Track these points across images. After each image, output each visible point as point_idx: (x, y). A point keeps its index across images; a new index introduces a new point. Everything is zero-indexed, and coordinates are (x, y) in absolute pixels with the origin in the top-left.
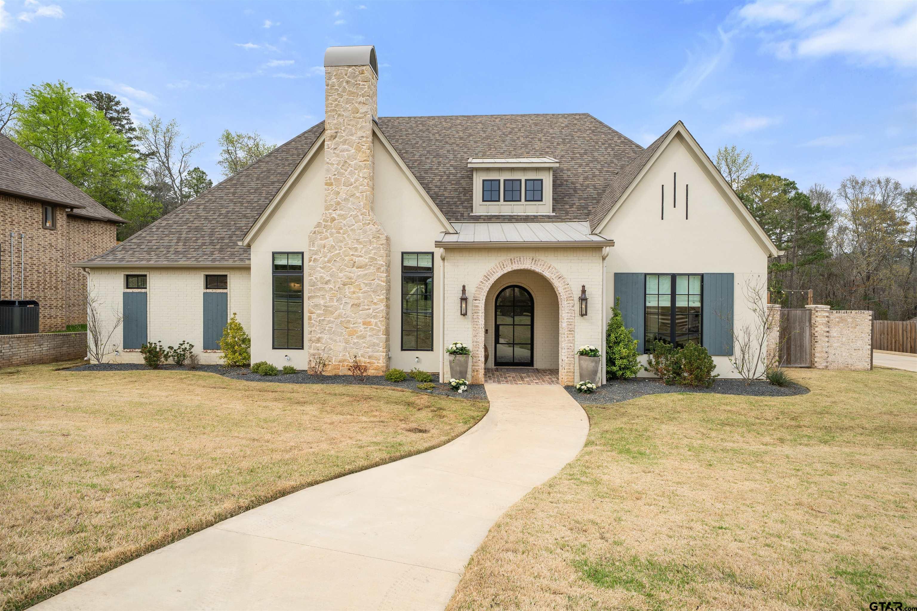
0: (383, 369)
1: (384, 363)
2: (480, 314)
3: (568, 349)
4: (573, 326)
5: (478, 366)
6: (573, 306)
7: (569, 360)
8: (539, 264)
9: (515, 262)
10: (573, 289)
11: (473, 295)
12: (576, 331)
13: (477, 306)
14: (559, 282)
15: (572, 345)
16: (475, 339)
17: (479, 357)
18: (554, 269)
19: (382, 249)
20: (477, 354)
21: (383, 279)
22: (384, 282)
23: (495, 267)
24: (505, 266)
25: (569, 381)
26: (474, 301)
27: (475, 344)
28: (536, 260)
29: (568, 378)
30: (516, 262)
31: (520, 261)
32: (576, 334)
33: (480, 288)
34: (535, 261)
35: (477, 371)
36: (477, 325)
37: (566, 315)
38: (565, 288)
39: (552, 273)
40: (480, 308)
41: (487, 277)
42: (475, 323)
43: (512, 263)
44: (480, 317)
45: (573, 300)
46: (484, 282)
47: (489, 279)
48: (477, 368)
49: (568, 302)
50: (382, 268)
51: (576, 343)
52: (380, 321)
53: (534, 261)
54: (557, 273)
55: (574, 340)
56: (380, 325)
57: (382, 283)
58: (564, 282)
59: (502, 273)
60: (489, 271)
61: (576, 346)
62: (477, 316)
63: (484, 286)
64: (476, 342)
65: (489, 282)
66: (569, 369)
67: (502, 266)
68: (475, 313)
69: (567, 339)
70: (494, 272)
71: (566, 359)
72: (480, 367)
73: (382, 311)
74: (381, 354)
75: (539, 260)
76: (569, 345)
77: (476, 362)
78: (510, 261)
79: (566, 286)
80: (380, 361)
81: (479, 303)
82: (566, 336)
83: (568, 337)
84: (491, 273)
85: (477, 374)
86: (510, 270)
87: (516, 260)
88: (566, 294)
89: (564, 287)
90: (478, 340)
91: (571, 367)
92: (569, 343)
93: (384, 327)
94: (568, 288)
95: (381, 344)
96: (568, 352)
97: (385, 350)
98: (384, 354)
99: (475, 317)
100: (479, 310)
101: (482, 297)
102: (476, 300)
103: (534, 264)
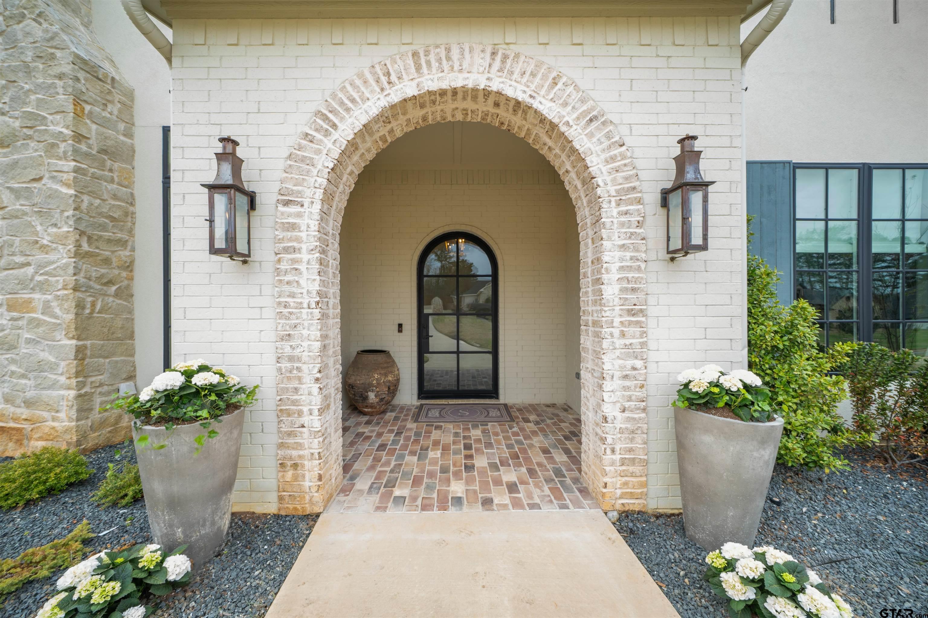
0: (67, 437)
1: (70, 419)
2: (305, 256)
3: (626, 377)
4: (641, 296)
5: (299, 446)
6: (640, 224)
7: (629, 419)
8: (517, 71)
9: (428, 63)
10: (639, 164)
11: (276, 186)
12: (652, 311)
13: (293, 227)
14: (590, 135)
15: (639, 364)
16: (288, 350)
17: (300, 413)
18: (570, 89)
19: (61, 90)
20: (295, 403)
21: (65, 176)
22: (68, 186)
23: (358, 82)
24: (393, 78)
25: (632, 495)
26: (281, 208)
27: (285, 365)
28: (505, 57)
29: (626, 484)
30: (435, 65)
31: (448, 58)
32: (652, 323)
33: (303, 159)
34: (503, 61)
35: (295, 466)
36: (292, 295)
37: (618, 254)
38: (613, 159)
39: (565, 104)
40: (303, 235)
41: (326, 118)
42: (286, 288)
43: (418, 68)
44: (303, 267)
45: (639, 201)
46: (318, 136)
47: (334, 126)
48: (294, 453)
49: (623, 208)
50: (62, 146)
51: (653, 356)
52: (57, 298)
53: (499, 58)
54: (583, 101)
55: (643, 345)
56: (57, 311)
57: (64, 190)
58: (608, 136)
59: (384, 102)
60: (334, 96)
61: (652, 367)
62: (294, 261)
63: (318, 152)
64: (291, 359)
65: (335, 135)
66: (631, 450)
67: (384, 79)
68: (286, 250)
69: (619, 342)
70: (353, 101)
71: (619, 415)
72: (306, 453)
73: (64, 268)
74: (62, 392)
75: (517, 56)
76: (630, 363)
77: (290, 434)
78: (410, 62)
79: (617, 151)
80: (62, 415)
81: (299, 215)
82: (616, 332)
83: (623, 334)
84: (342, 103)
85: (296, 478)
86: (411, 90)
87: (432, 57)
88: (614, 180)
89: (608, 155)
90: (297, 352)
91: (638, 444)
92: (627, 356)
93: (71, 316)
94: (624, 157)
95: (63, 364)
96: (626, 388)
97: (74, 381)
98: (72, 393)
99: (283, 266)
100: (299, 240)
101: (308, 193)
102: (287, 203)
103: (501, 70)
